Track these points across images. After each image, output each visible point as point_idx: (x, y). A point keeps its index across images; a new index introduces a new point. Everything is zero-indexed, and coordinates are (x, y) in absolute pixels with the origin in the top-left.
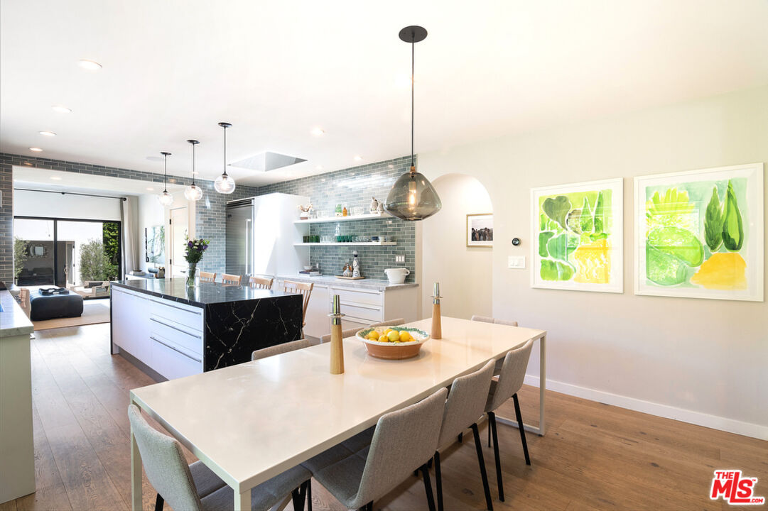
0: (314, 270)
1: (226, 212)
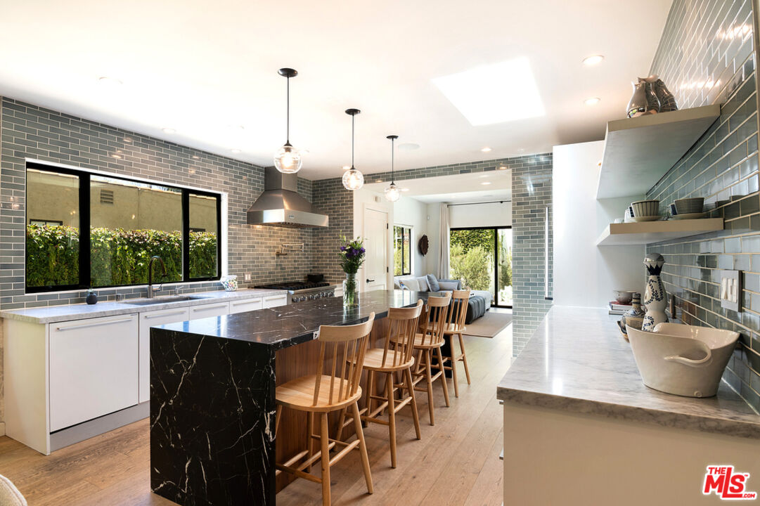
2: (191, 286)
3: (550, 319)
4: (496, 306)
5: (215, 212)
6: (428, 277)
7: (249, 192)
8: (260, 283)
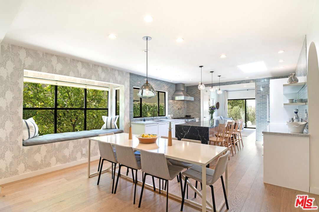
2: (161, 118)
3: (269, 126)
4: (246, 127)
5: (164, 96)
6: (220, 117)
7: (172, 91)
8: (175, 118)
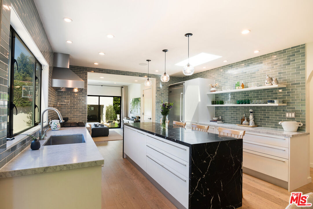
0: (219, 120)
1: (169, 90)
